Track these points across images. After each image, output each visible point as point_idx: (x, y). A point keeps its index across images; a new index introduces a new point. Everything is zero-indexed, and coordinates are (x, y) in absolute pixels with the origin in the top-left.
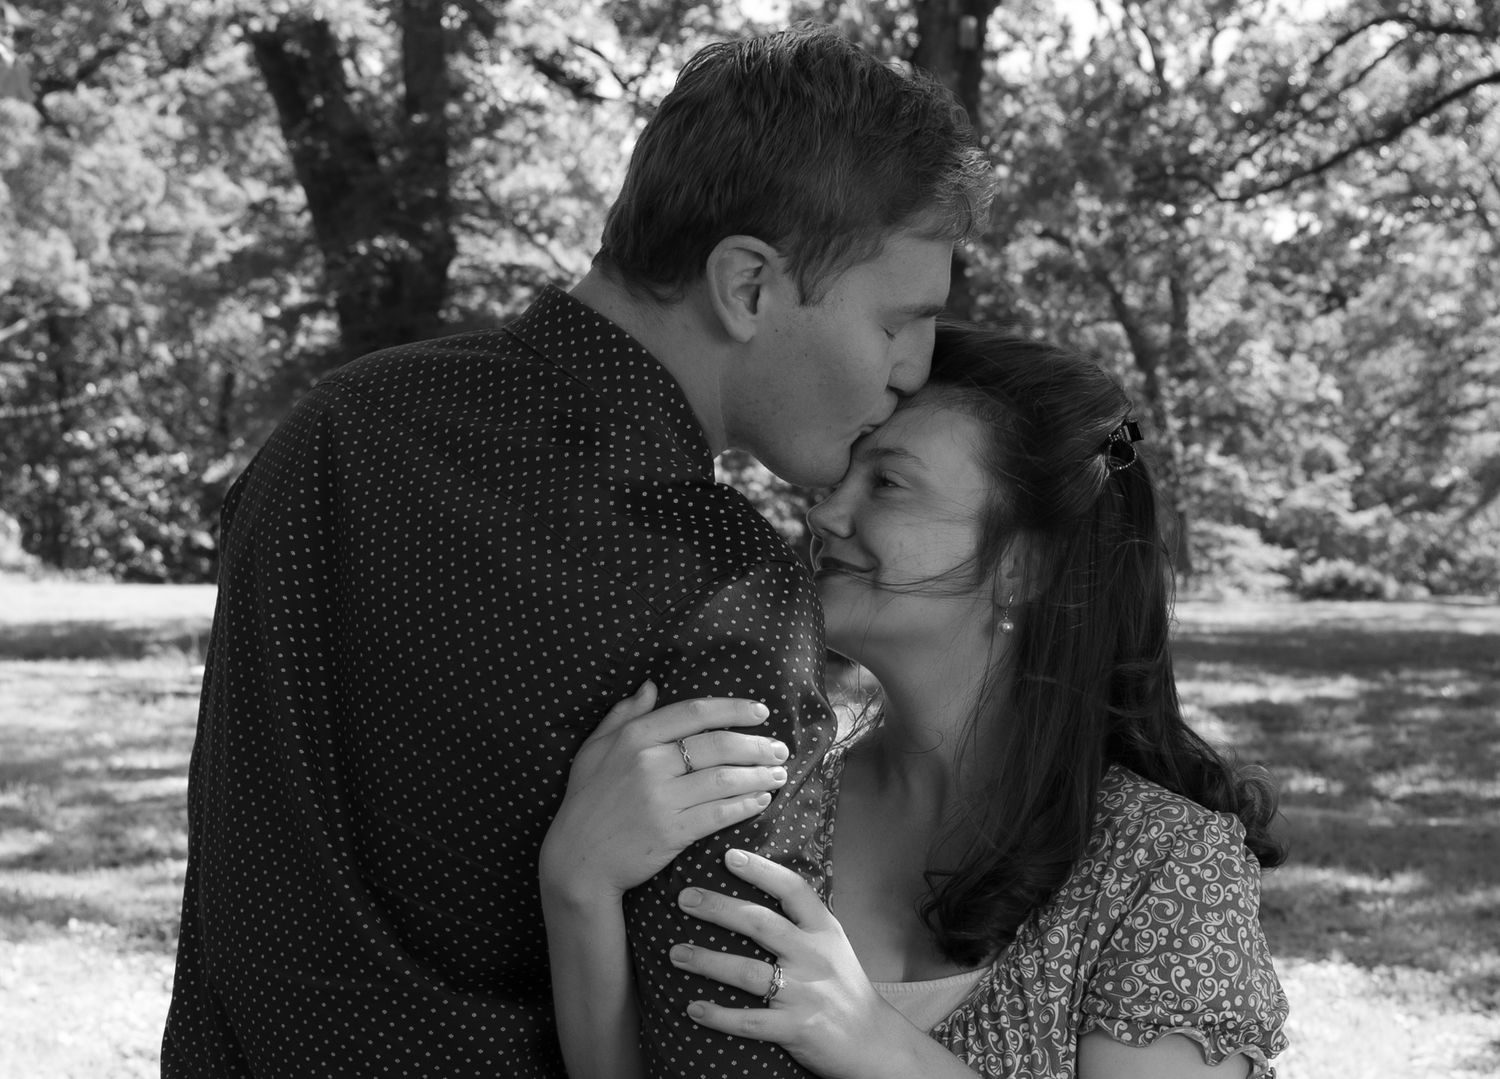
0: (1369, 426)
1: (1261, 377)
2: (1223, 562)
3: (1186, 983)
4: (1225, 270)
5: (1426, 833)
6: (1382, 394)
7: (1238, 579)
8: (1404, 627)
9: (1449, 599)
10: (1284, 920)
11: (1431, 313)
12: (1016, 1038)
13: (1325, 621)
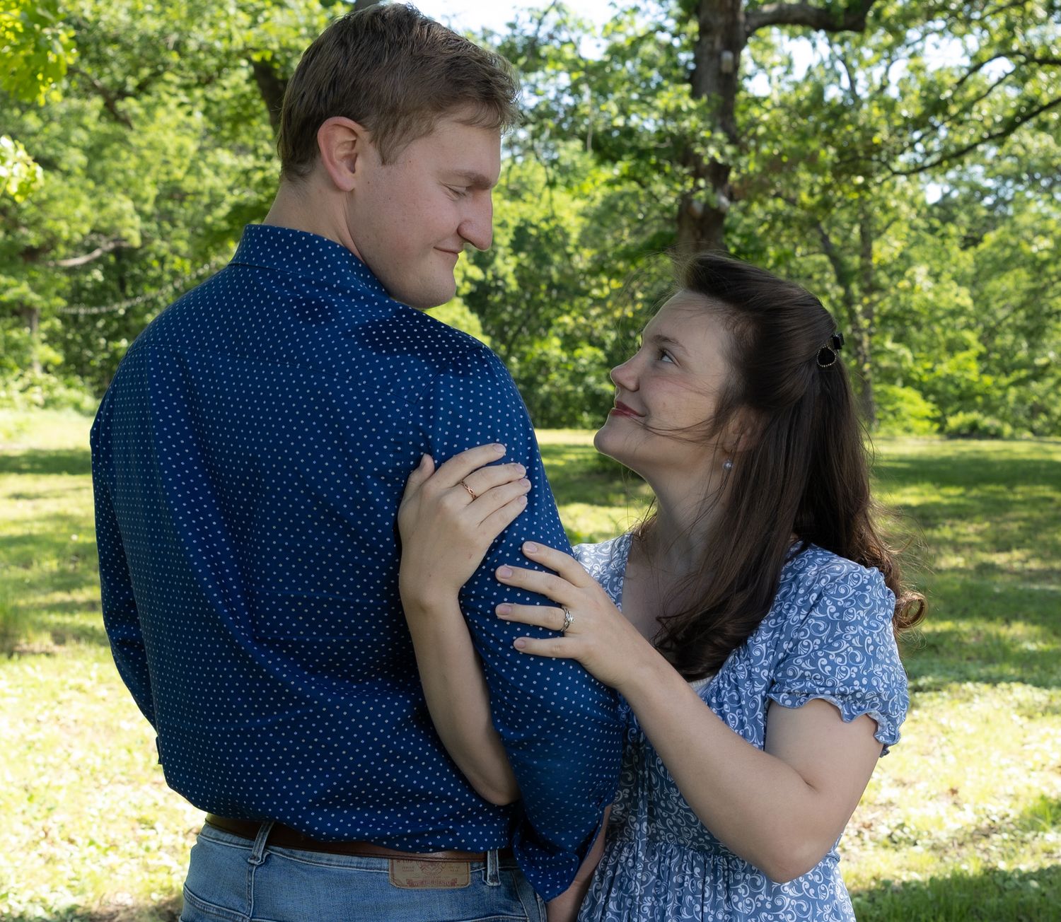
0: (993, 323)
1: (921, 289)
2: (894, 413)
3: (828, 668)
4: (896, 219)
5: (1031, 595)
6: (1001, 303)
7: (905, 424)
8: (1015, 457)
9: (1046, 439)
10: (937, 652)
11: (1034, 249)
12: (734, 719)
13: (963, 453)
